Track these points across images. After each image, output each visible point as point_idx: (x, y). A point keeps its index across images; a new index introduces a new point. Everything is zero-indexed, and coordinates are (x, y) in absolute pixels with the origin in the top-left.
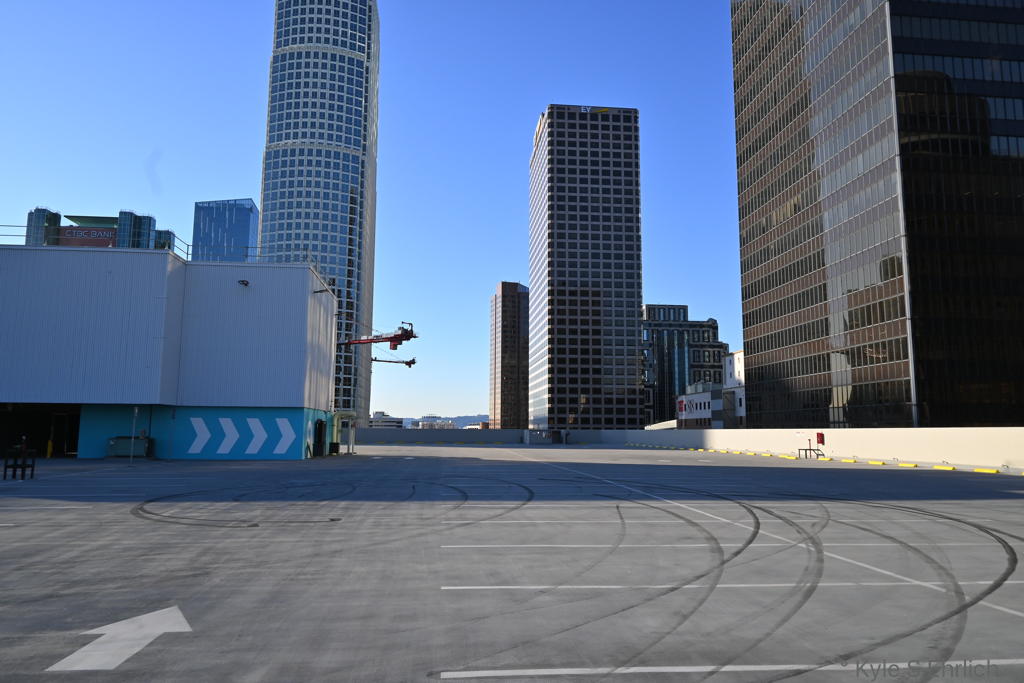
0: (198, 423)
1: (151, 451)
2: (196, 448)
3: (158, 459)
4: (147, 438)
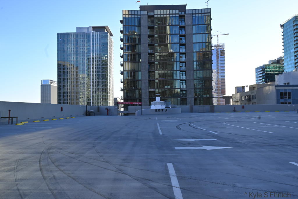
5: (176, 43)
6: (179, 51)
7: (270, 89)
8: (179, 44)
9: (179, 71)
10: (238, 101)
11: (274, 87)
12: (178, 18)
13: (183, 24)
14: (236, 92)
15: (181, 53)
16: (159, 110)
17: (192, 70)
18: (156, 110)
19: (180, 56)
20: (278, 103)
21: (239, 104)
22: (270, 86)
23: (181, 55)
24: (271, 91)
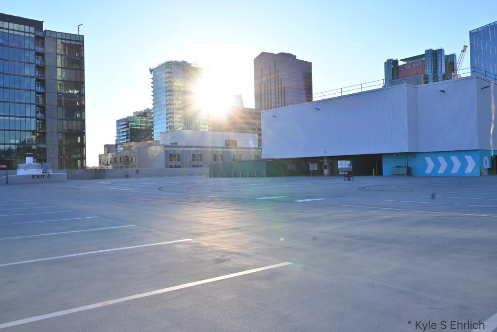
0: (428, 160)
1: (409, 172)
2: (428, 171)
3: (412, 176)
4: (406, 167)
5: (30, 77)
6: (34, 89)
7: (157, 150)
8: (34, 79)
9: (35, 119)
10: (109, 163)
11: (163, 147)
12: (33, 40)
13: (40, 50)
14: (106, 152)
15: (38, 93)
16: (38, 176)
17: (56, 119)
18: (33, 176)
19: (36, 97)
20: (166, 167)
21: (110, 167)
22: (158, 147)
23: (37, 95)
24: (158, 151)
